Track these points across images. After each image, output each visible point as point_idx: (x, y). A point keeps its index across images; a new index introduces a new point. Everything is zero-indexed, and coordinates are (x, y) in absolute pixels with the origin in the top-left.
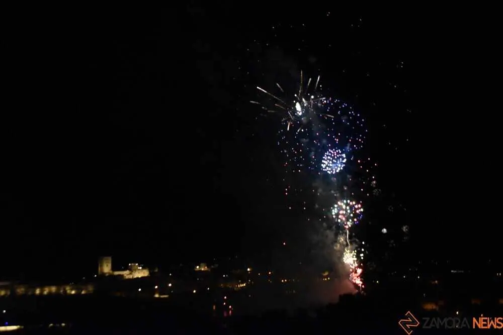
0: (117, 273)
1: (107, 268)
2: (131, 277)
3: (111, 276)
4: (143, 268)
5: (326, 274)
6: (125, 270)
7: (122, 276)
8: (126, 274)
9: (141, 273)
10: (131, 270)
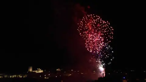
0: (34, 71)
1: (31, 70)
2: (38, 72)
3: (32, 72)
4: (41, 70)
5: (94, 71)
6: (36, 70)
7: (35, 72)
8: (36, 71)
9: (41, 71)
10: (38, 70)
